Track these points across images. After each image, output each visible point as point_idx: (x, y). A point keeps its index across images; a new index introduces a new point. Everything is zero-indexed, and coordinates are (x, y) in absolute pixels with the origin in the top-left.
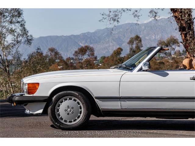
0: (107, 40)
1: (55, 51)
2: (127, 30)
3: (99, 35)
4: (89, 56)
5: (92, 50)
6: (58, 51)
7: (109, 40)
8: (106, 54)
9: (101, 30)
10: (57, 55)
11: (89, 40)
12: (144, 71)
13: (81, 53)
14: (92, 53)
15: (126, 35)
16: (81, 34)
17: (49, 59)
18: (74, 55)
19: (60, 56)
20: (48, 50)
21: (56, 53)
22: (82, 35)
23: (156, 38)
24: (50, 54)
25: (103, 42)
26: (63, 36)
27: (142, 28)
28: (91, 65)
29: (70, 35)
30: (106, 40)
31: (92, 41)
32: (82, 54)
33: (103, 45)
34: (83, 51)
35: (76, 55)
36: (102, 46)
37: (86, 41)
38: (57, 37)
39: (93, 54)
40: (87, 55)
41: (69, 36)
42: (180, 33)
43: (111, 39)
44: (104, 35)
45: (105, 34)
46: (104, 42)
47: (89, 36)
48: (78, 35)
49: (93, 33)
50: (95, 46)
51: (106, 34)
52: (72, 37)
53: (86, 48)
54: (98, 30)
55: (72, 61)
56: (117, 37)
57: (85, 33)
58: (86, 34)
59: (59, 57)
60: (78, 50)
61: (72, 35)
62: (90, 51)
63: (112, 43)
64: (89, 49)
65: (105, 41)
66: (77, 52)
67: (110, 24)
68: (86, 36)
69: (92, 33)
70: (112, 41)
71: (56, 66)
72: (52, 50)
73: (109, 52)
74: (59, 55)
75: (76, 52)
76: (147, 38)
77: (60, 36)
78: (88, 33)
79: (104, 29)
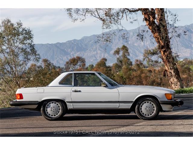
1: (48, 62)
3: (86, 42)
5: (83, 61)
7: (96, 48)
8: (94, 62)
9: (88, 37)
11: (76, 47)
15: (114, 42)
22: (68, 43)
23: (145, 44)
26: (48, 44)
27: (131, 34)
29: (56, 43)
34: (74, 61)
35: (67, 65)
37: (73, 49)
40: (78, 65)
43: (98, 46)
44: (91, 43)
45: (92, 42)
46: (91, 49)
47: (75, 43)
48: (64, 43)
49: (80, 40)
50: (82, 54)
51: (93, 41)
58: (73, 42)
61: (58, 43)
62: (81, 62)
63: (99, 50)
64: (80, 59)
65: (92, 49)
66: (69, 62)
68: (73, 43)
69: (78, 40)
70: (100, 48)
73: (97, 60)
75: (67, 63)
76: (135, 44)
77: (45, 44)
78: (75, 40)
79: (91, 36)
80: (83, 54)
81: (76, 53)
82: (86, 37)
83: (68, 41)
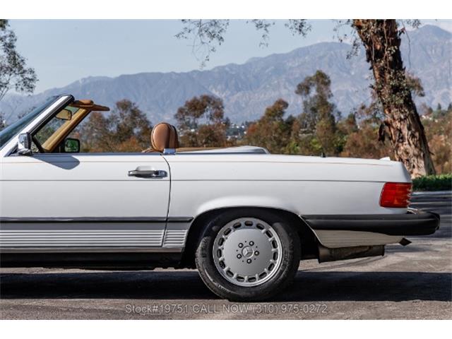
0: (276, 82)
1: (133, 108)
2: (321, 58)
3: (256, 71)
4: (211, 118)
5: (218, 105)
6: (139, 109)
7: (279, 82)
9: (261, 59)
10: (136, 117)
11: (233, 82)
12: (21, 154)
13: (193, 113)
14: (218, 111)
16: (214, 69)
17: (119, 128)
18: (176, 117)
19: (143, 119)
20: (116, 106)
21: (135, 113)
22: (217, 70)
24: (121, 114)
25: (265, 88)
26: (173, 72)
28: (215, 140)
30: (272, 83)
31: (240, 86)
32: (194, 115)
33: (265, 94)
34: (197, 107)
35: (181, 117)
36: (263, 95)
37: (227, 86)
38: (160, 75)
39: (220, 115)
40: (207, 117)
41: (187, 74)
42: (369, 65)
43: (284, 80)
44: (267, 71)
45: (270, 69)
46: (268, 86)
47: (234, 73)
49: (243, 65)
51: (273, 67)
52: (194, 76)
53: (205, 100)
54: (254, 58)
55: (193, 130)
56: (297, 76)
57: (224, 67)
58: (227, 69)
59: (142, 121)
60: (186, 105)
62: (214, 108)
63: (285, 88)
64: (212, 102)
65: (270, 85)
66: (184, 109)
67: (203, 43)
68: (227, 72)
69: (239, 66)
70: (287, 84)
71: (134, 143)
72: (124, 105)
74: (140, 117)
75: (181, 111)
77: (166, 74)
78: (232, 66)
79: (269, 56)
80: (249, 97)
81: (233, 95)
82: (257, 58)
83: (218, 67)
